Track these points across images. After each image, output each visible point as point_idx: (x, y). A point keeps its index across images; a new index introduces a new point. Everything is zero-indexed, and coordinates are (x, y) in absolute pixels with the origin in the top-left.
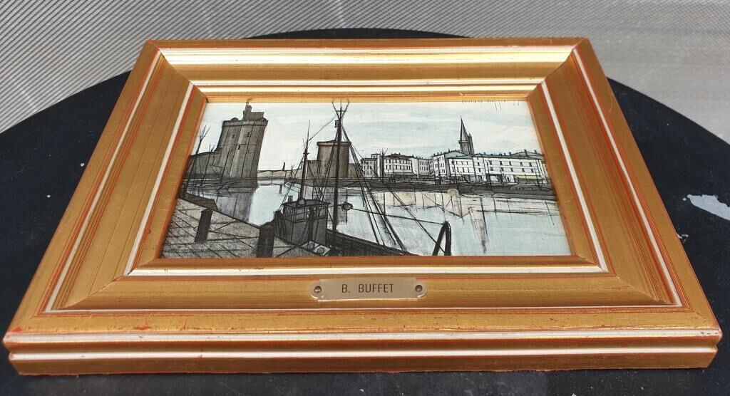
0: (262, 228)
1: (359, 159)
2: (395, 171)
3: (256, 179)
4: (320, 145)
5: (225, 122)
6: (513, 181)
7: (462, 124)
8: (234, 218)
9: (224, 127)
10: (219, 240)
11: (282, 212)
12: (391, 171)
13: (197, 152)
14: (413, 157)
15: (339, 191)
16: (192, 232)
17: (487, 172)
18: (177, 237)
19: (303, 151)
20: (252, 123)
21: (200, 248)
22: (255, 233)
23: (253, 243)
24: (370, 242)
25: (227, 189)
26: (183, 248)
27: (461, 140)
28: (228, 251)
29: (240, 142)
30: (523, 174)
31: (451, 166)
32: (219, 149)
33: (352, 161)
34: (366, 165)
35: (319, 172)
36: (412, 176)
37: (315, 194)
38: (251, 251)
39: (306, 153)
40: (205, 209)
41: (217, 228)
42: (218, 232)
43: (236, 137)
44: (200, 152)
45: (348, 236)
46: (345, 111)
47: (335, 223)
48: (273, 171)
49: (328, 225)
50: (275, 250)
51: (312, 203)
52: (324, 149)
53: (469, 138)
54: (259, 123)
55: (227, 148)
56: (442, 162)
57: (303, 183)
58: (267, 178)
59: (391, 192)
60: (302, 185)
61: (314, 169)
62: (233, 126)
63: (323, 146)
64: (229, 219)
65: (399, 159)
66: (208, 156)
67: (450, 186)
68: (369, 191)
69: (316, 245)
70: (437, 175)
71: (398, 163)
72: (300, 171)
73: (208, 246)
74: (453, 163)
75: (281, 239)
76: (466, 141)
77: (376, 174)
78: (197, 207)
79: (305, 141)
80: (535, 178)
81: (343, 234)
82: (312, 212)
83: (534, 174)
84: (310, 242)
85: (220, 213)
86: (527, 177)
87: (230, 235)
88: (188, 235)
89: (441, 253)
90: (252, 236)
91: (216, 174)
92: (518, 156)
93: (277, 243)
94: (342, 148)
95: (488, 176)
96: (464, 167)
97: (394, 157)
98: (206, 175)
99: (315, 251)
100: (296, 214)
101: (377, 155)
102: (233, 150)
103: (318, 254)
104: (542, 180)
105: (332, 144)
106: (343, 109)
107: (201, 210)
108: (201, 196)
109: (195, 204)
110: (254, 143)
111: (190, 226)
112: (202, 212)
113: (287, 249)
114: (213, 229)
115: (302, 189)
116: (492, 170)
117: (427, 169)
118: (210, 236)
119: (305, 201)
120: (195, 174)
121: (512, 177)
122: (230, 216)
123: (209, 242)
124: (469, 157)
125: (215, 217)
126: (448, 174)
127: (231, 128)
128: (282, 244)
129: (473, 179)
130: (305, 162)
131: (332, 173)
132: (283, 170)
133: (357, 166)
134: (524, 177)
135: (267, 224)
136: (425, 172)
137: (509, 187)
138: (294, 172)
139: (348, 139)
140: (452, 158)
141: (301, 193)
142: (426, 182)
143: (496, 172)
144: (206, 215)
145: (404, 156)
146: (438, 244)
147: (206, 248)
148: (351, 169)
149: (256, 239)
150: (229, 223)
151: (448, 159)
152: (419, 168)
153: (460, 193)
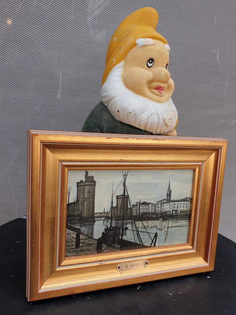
0: (98, 240)
1: (132, 205)
2: (144, 211)
3: (94, 217)
4: (118, 197)
5: (78, 183)
6: (179, 212)
7: (169, 184)
8: (88, 237)
9: (78, 186)
10: (84, 246)
11: (105, 233)
12: (142, 211)
13: (68, 202)
14: (150, 203)
15: (124, 222)
16: (74, 243)
18: (69, 246)
19: (111, 202)
20: (89, 183)
21: (78, 250)
22: (96, 242)
23: (95, 246)
25: (84, 223)
26: (72, 250)
27: (167, 193)
28: (87, 250)
29: (86, 197)
30: (183, 209)
31: (162, 207)
32: (77, 201)
33: (129, 207)
34: (134, 208)
35: (117, 213)
36: (149, 213)
38: (95, 249)
39: (112, 203)
40: (77, 233)
41: (83, 241)
42: (83, 243)
43: (83, 193)
44: (70, 203)
45: (127, 241)
46: (127, 175)
47: (122, 237)
48: (100, 213)
49: (120, 237)
50: (103, 248)
51: (115, 228)
52: (119, 199)
53: (170, 192)
54: (92, 183)
55: (81, 200)
56: (160, 205)
58: (98, 217)
59: (141, 221)
60: (111, 220)
61: (115, 211)
62: (82, 186)
63: (119, 198)
64: (86, 237)
65: (146, 204)
66: (73, 205)
67: (160, 217)
68: (134, 221)
69: (116, 245)
70: (157, 212)
71: (145, 207)
72: (110, 213)
73: (80, 249)
74: (163, 205)
75: (105, 243)
76: (169, 195)
77: (137, 213)
78: (74, 232)
79: (112, 194)
80: (186, 210)
81: (125, 240)
82: (115, 233)
83: (186, 208)
84: (114, 244)
85: (83, 235)
86: (184, 210)
87: (87, 244)
88: (73, 245)
89: (153, 244)
90: (95, 243)
91: (78, 215)
92: (184, 200)
93: (104, 245)
94: (126, 199)
95: (173, 211)
96: (167, 208)
97: (144, 203)
98: (74, 216)
99: (116, 247)
100: (109, 233)
101: (138, 202)
102: (83, 202)
103: (116, 248)
104: (188, 211)
105: (122, 197)
106: (126, 174)
107: (75, 234)
108: (74, 226)
109: (73, 231)
110: (92, 197)
111: (73, 241)
113: (107, 247)
114: (81, 242)
115: (111, 222)
116: (174, 208)
117: (154, 209)
118: (81, 245)
119: (113, 227)
120: (70, 215)
121: (180, 211)
122: (87, 236)
123: (80, 247)
124: (169, 202)
125: (81, 236)
126: (161, 212)
127: (81, 187)
128: (105, 246)
129: (168, 213)
130: (112, 208)
131: (122, 214)
132: (104, 212)
133: (131, 209)
134: (183, 210)
135: (100, 238)
136: (153, 211)
137: (178, 215)
138: (108, 213)
139: (128, 194)
140: (163, 203)
141: (111, 224)
142: (153, 216)
143: (176, 209)
144: (78, 236)
145: (147, 203)
146: (153, 241)
147: (80, 250)
148: (129, 211)
149: (97, 245)
150: (86, 239)
151: (162, 203)
152: (152, 209)
153: (163, 220)
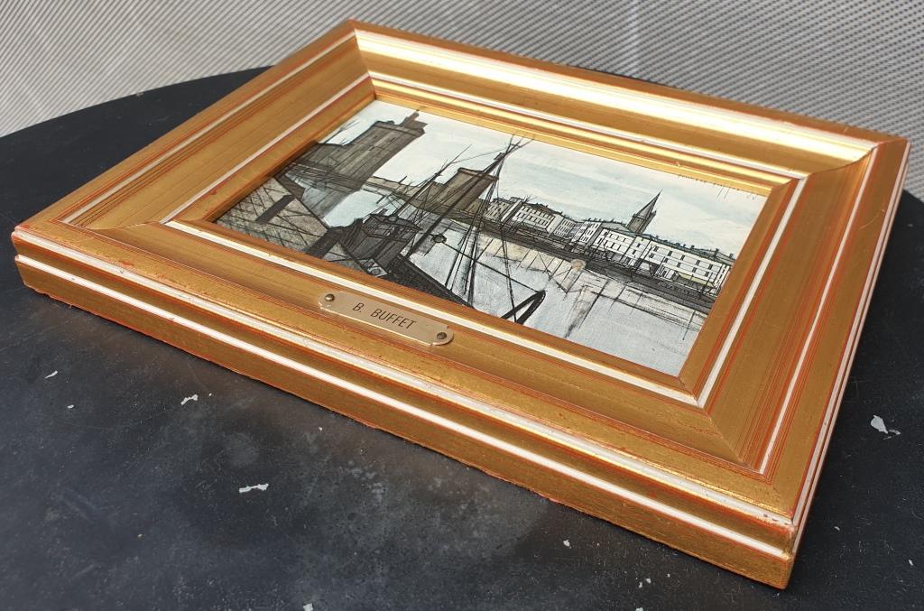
0: (331, 230)
1: (494, 196)
2: (526, 221)
3: (364, 182)
4: (461, 171)
5: (378, 122)
6: (669, 276)
7: (657, 198)
8: (310, 211)
9: (373, 126)
10: (279, 226)
11: (364, 221)
12: (520, 220)
13: (326, 142)
14: (560, 214)
15: (443, 221)
16: (260, 211)
17: (642, 257)
18: (242, 211)
19: (437, 172)
20: (406, 130)
21: (256, 228)
22: (321, 232)
23: (310, 241)
24: (437, 282)
25: (326, 183)
26: (240, 222)
27: (638, 214)
28: (281, 240)
29: (377, 144)
30: (691, 274)
31: (601, 236)
32: (351, 144)
33: (484, 196)
34: (496, 205)
35: (436, 196)
36: (543, 232)
37: (413, 216)
38: (303, 248)
39: (438, 174)
40: (289, 194)
41: (286, 214)
42: (285, 219)
43: (377, 139)
44: (329, 142)
45: (419, 269)
46: (520, 147)
47: (413, 250)
48: (387, 181)
49: (404, 250)
50: (328, 255)
51: (403, 223)
52: (462, 177)
53: (651, 215)
54: (413, 132)
55: (358, 147)
56: (593, 229)
57: (409, 201)
58: (375, 185)
60: (406, 202)
61: (434, 191)
62: (384, 128)
63: (464, 172)
64: (305, 211)
65: (542, 211)
67: (581, 256)
68: (477, 232)
69: (376, 265)
70: (574, 240)
71: (537, 215)
72: (416, 190)
73: (265, 229)
74: (606, 234)
75: (342, 246)
76: (646, 216)
77: (501, 217)
78: (284, 190)
79: (448, 162)
80: (704, 283)
81: (414, 265)
82: (396, 232)
83: (706, 279)
84: (372, 260)
85: (301, 202)
86: (693, 279)
87: (294, 225)
88: (254, 212)
90: (315, 234)
91: (327, 167)
92: (703, 254)
93: (336, 249)
94: (483, 181)
95: (641, 261)
96: (619, 244)
97: (538, 207)
98: (317, 165)
99: (370, 270)
100: (377, 228)
101: (519, 199)
102: (363, 150)
103: (370, 274)
104: (711, 288)
105: (477, 174)
106: (520, 145)
107: (285, 194)
108: (296, 181)
109: (284, 186)
110: (391, 150)
111: (262, 205)
112: (285, 196)
113: (342, 258)
114: (282, 215)
115: (403, 206)
116: (651, 257)
117: (566, 231)
118: (274, 220)
119: (398, 218)
120: (308, 160)
121: (672, 273)
122: (307, 208)
123: (268, 225)
124: (632, 234)
125: (293, 204)
126: (589, 244)
127: (380, 129)
128: (340, 252)
129: (617, 258)
130: (431, 182)
131: (449, 202)
132: (399, 183)
133: (485, 203)
134: (688, 277)
135: (340, 227)
136: (561, 233)
137: (658, 281)
138: (409, 188)
139: (498, 174)
140: (609, 229)
141: (398, 210)
142: (554, 244)
143: (655, 261)
144: (286, 200)
145: (550, 210)
146: (515, 310)
147: (261, 230)
148: (476, 204)
149: (317, 239)
150: (301, 214)
151: (603, 228)
152: (558, 227)
153: (587, 268)
